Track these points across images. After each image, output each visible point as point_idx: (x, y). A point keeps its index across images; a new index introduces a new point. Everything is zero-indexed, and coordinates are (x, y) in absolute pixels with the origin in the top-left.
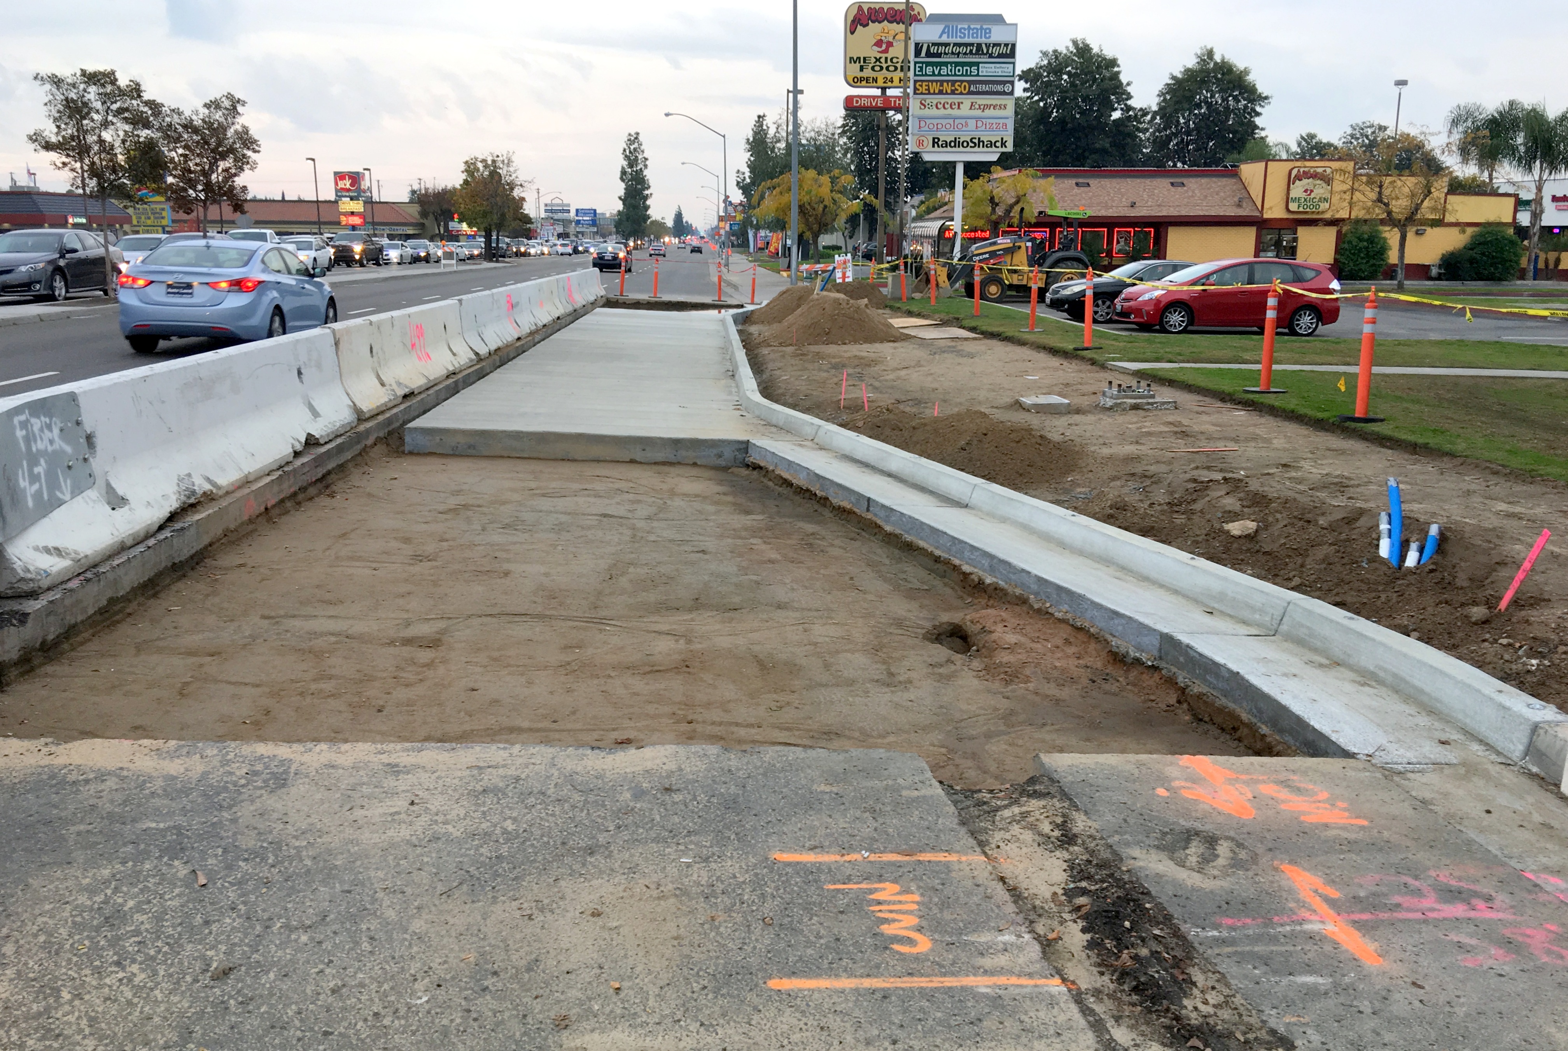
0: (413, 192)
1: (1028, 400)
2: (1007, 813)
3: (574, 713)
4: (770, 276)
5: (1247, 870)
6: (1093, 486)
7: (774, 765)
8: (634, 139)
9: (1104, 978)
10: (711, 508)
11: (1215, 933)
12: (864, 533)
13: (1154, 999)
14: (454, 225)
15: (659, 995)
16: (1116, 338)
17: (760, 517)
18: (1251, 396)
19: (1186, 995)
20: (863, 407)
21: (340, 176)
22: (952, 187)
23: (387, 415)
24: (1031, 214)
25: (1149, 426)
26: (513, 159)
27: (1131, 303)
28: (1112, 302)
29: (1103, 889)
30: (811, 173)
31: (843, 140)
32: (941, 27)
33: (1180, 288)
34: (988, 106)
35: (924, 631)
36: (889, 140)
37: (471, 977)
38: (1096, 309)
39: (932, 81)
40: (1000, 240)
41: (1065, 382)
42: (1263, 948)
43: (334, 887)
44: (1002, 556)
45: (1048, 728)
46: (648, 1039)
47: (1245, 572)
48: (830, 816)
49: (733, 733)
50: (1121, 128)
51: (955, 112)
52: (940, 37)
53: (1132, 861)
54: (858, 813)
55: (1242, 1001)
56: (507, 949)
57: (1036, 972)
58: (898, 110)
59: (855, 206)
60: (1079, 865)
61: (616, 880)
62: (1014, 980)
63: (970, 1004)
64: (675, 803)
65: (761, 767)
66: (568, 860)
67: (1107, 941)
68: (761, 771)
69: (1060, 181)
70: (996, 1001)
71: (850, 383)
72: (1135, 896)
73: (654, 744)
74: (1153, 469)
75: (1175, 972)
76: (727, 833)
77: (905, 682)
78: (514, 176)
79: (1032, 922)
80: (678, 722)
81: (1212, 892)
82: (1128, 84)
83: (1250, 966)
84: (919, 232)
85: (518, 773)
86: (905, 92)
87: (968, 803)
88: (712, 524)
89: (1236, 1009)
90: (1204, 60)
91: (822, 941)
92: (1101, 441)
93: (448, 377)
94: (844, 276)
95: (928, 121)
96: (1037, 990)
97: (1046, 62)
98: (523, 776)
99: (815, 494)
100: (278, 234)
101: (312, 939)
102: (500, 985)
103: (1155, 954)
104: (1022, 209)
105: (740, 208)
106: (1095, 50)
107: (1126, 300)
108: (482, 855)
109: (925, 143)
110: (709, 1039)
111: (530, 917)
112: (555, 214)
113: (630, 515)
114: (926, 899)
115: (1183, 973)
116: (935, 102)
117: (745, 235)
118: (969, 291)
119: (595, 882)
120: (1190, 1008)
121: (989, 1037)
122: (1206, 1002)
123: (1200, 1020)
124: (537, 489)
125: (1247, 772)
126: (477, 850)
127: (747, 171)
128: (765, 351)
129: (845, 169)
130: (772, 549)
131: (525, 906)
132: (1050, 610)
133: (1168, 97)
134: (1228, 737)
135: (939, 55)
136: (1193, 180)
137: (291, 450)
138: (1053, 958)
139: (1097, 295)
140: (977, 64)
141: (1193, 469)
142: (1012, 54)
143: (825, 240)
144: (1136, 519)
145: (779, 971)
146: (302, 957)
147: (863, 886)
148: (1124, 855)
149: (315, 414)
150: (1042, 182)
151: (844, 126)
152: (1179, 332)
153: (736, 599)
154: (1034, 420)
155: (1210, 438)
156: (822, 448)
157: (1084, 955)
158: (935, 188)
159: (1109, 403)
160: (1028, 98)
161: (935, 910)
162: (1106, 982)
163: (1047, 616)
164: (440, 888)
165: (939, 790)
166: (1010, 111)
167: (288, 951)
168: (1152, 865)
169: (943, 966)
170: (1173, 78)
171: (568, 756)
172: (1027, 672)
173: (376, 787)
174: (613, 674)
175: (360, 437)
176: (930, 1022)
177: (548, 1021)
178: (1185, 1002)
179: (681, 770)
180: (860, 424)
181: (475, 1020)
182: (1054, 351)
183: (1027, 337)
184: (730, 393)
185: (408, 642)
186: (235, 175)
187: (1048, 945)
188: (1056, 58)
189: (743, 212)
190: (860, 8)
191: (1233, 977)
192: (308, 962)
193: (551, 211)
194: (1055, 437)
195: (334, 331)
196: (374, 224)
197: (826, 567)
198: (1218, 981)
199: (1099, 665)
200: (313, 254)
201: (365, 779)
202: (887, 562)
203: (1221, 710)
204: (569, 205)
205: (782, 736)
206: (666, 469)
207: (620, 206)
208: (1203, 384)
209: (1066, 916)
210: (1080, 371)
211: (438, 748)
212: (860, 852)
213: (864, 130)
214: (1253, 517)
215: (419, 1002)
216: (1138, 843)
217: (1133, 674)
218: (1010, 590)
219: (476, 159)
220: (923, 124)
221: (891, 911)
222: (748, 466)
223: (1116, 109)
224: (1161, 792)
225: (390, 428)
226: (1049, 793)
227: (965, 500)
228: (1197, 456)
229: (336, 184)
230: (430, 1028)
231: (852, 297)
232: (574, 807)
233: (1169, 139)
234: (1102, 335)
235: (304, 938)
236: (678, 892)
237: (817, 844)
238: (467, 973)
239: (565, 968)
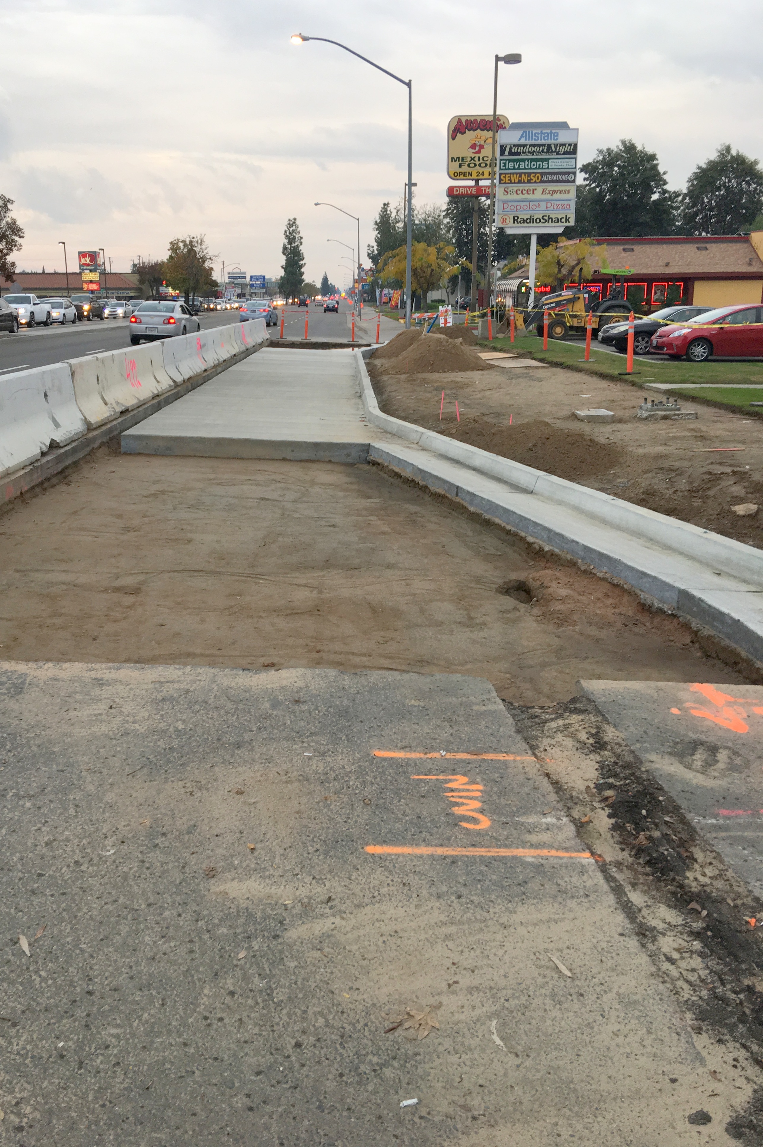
0: (135, 266)
1: (582, 413)
2: (553, 725)
3: (233, 643)
4: (392, 323)
5: (741, 773)
6: (630, 477)
7: (377, 685)
8: (292, 223)
9: (624, 853)
10: (341, 494)
11: (714, 821)
12: (454, 513)
13: (663, 871)
14: (163, 289)
15: (283, 855)
16: (651, 366)
17: (377, 500)
18: (757, 409)
19: (689, 869)
20: (456, 419)
21: (82, 255)
22: (528, 254)
23: (109, 426)
24: (588, 273)
25: (674, 432)
26: (205, 239)
27: (665, 339)
28: (650, 338)
29: (626, 785)
30: (422, 245)
31: (447, 220)
32: (521, 132)
33: (701, 327)
34: (555, 192)
35: (497, 586)
36: (481, 219)
37: (146, 836)
38: (636, 344)
39: (513, 174)
40: (564, 293)
41: (611, 399)
42: (751, 833)
43: (52, 767)
44: (557, 530)
45: (589, 660)
46: (274, 887)
47: (747, 543)
48: (418, 724)
49: (350, 660)
50: (659, 207)
51: (531, 197)
52: (520, 140)
53: (650, 764)
54: (439, 722)
55: (733, 875)
56: (173, 816)
57: (571, 847)
58: (488, 196)
59: (455, 269)
60: (608, 765)
61: (256, 768)
62: (553, 853)
63: (518, 870)
64: (301, 711)
65: (367, 686)
66: (221, 752)
67: (628, 825)
68: (367, 689)
69: (611, 247)
70: (539, 868)
71: (448, 401)
72: (652, 790)
73: (288, 668)
74: (677, 464)
75: (681, 850)
76: (340, 735)
77: (481, 624)
78: (205, 252)
79: (569, 808)
80: (310, 651)
81: (712, 789)
82: (665, 173)
83: (740, 848)
84: (503, 288)
85: (188, 687)
86: (492, 182)
87: (524, 716)
88: (341, 505)
89: (728, 880)
90: (723, 154)
91: (407, 818)
92: (638, 443)
93: (153, 398)
94: (446, 322)
95: (510, 204)
96: (571, 861)
97: (601, 158)
98: (192, 689)
99: (418, 484)
100: (38, 297)
101: (34, 805)
102: (167, 844)
103: (665, 836)
104: (581, 269)
105: (370, 273)
106: (639, 148)
107: (660, 336)
108: (159, 746)
109: (508, 221)
110: (319, 890)
111: (191, 794)
112: (236, 280)
113: (281, 499)
114: (488, 789)
115: (687, 851)
116: (515, 189)
117: (373, 292)
118: (540, 331)
119: (240, 769)
120: (692, 878)
121: (533, 896)
122: (704, 875)
123: (699, 888)
124: (214, 479)
125: (744, 696)
126: (155, 742)
127: (375, 244)
128: (385, 378)
129: (448, 242)
130: (384, 524)
131: (188, 785)
132: (593, 571)
133: (695, 183)
134: (731, 669)
135: (518, 154)
136: (714, 245)
137: (39, 451)
138: (585, 837)
139: (637, 334)
140: (547, 160)
141: (708, 464)
142: (574, 152)
143: (433, 295)
144: (662, 503)
145: (374, 840)
146: (26, 818)
147: (441, 777)
148: (643, 759)
149: (57, 425)
150: (597, 248)
151: (448, 210)
152: (700, 361)
153: (357, 561)
154: (586, 428)
155: (723, 441)
156: (423, 450)
157: (609, 835)
158: (515, 255)
159: (645, 414)
160: (587, 185)
161: (495, 797)
162: (626, 856)
163: (591, 576)
164: (128, 770)
165: (501, 706)
166: (573, 195)
167: (16, 813)
168: (664, 767)
169: (500, 841)
170: (699, 168)
171: (226, 675)
172: (575, 617)
173: (86, 695)
174: (263, 615)
175: (88, 442)
176: (487, 883)
177: (201, 871)
178: (688, 874)
179: (307, 687)
180: (454, 431)
181: (148, 868)
182: (603, 376)
183: (582, 365)
184: (358, 409)
185: (117, 590)
186: (7, 254)
187: (581, 827)
188: (609, 154)
189: (373, 275)
190: (459, 121)
191: (727, 856)
192: (30, 822)
193: (233, 278)
194: (602, 440)
195: (71, 366)
196: (106, 289)
197: (425, 538)
198: (715, 858)
199: (630, 613)
200: (63, 311)
201: (78, 689)
202: (470, 533)
203: (726, 648)
204: (245, 273)
205: (386, 663)
206: (309, 465)
207: (282, 273)
208: (718, 400)
209: (597, 805)
210: (623, 391)
211: (131, 668)
212: (439, 751)
213: (463, 212)
214: (754, 501)
215: (108, 854)
216: (656, 750)
217: (657, 620)
218: (563, 555)
219: (178, 240)
220: (506, 206)
221: (460, 797)
222: (369, 463)
223: (655, 192)
224: (675, 711)
225: (111, 435)
226: (586, 710)
227: (531, 487)
228: (712, 454)
229: (80, 260)
230: (115, 873)
231: (451, 337)
232: (227, 713)
233: (696, 214)
234: (642, 364)
235: (28, 804)
236: (301, 778)
237: (406, 744)
238: (144, 834)
239: (215, 832)
